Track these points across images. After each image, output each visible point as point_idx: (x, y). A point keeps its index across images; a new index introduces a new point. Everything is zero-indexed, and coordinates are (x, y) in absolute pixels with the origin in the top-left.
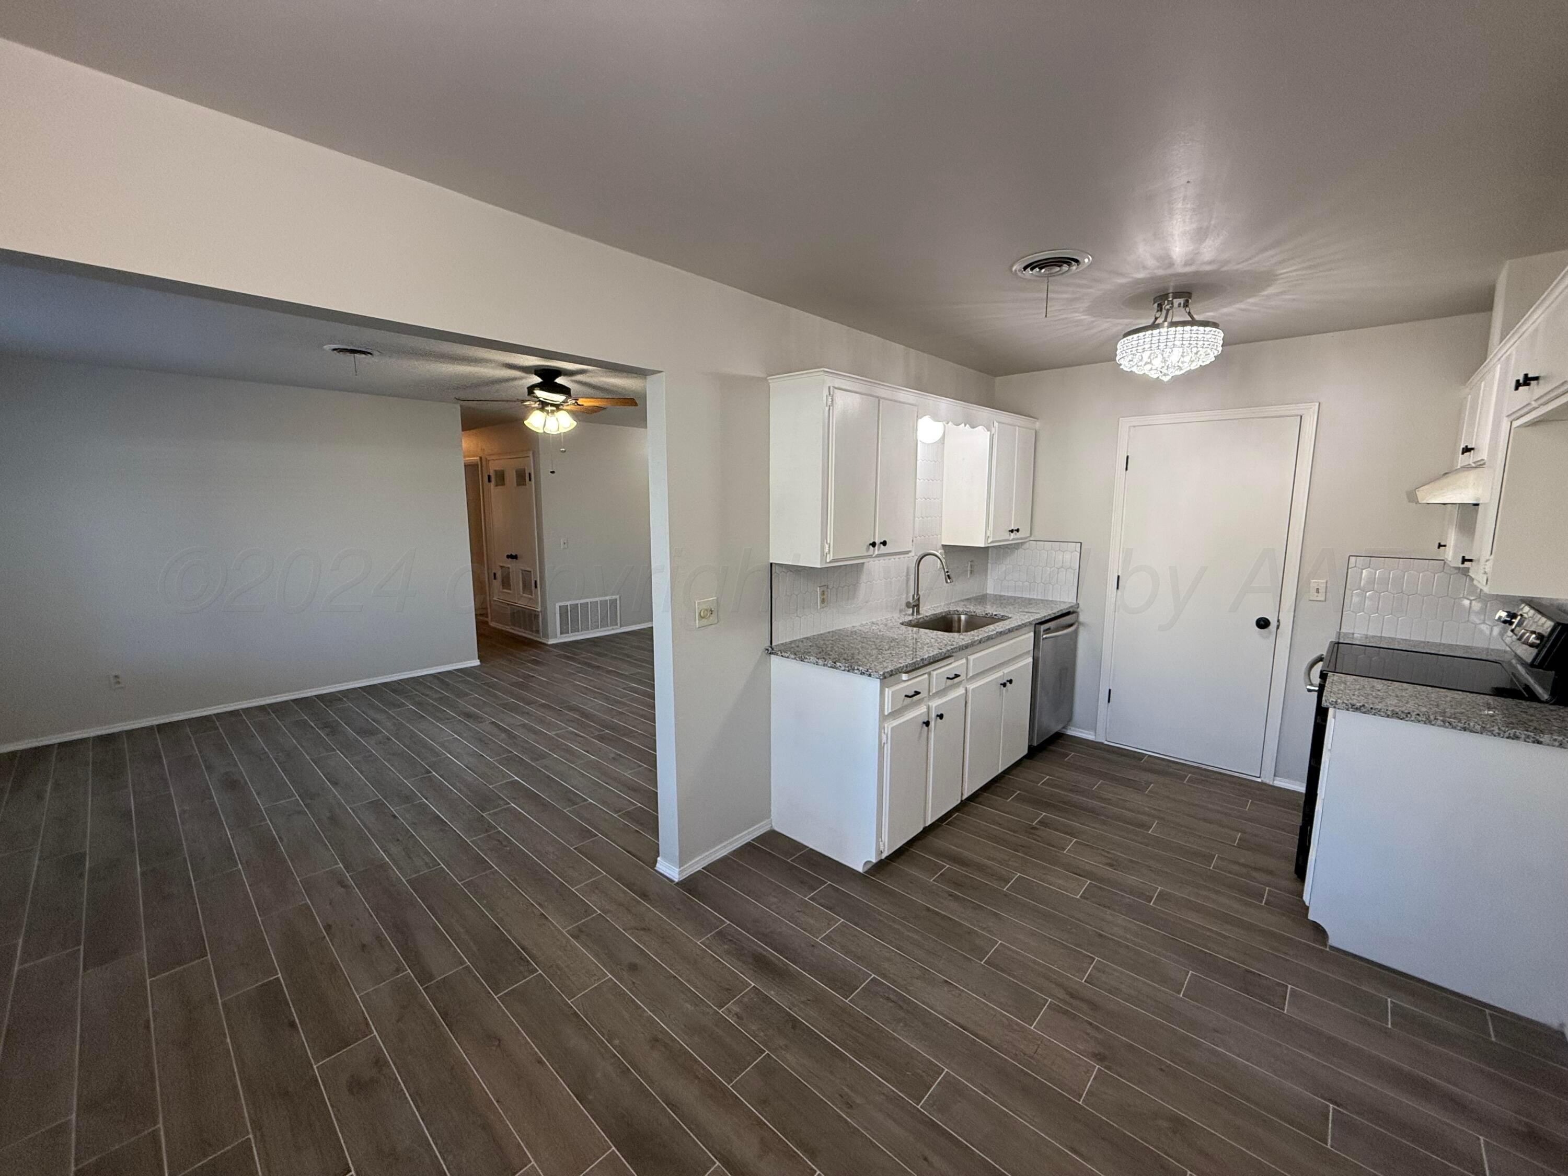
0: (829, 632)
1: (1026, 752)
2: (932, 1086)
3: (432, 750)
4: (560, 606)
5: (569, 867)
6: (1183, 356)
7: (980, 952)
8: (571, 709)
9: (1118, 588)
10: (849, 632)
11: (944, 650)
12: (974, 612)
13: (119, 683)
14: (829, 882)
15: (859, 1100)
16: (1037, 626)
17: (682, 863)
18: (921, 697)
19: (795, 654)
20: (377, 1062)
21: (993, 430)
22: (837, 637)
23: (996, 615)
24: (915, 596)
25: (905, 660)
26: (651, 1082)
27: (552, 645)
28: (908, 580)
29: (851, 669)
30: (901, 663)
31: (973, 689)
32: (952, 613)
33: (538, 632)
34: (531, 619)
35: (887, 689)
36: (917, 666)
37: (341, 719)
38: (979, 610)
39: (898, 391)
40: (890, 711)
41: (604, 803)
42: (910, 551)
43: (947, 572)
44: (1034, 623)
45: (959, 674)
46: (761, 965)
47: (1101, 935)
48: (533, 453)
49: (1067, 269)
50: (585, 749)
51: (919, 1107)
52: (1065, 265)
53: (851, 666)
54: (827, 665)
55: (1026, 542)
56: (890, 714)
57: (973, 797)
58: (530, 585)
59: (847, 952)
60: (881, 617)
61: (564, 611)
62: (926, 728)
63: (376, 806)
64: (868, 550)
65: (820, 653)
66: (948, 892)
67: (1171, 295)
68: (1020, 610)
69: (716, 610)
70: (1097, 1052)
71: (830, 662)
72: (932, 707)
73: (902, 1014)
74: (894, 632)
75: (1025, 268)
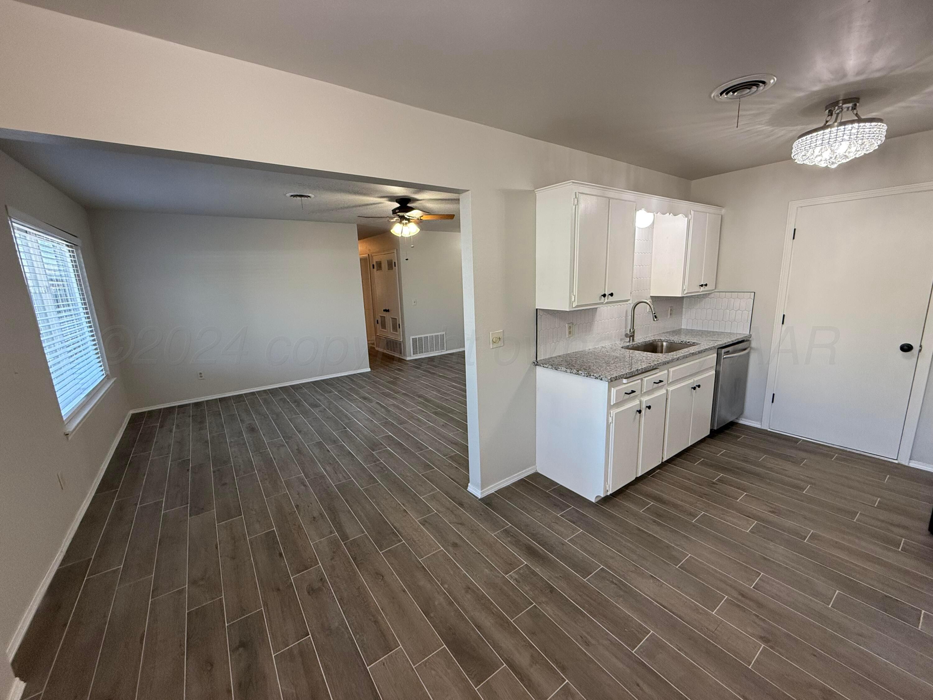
0: (573, 353)
1: (708, 433)
2: (642, 641)
3: (346, 416)
4: (412, 339)
5: (419, 485)
6: (850, 148)
7: (676, 560)
8: (420, 396)
9: (783, 323)
10: (587, 352)
11: (652, 364)
12: (673, 340)
13: (201, 377)
14: (573, 507)
15: (593, 642)
16: (719, 349)
17: (483, 487)
18: (636, 395)
19: (552, 366)
20: (321, 580)
21: (690, 217)
22: (579, 355)
23: (689, 342)
24: (632, 330)
25: (626, 370)
26: (466, 612)
27: (409, 361)
28: (626, 320)
29: (589, 375)
30: (622, 372)
31: (671, 391)
32: (657, 341)
33: (401, 353)
34: (397, 345)
35: (613, 388)
36: (633, 374)
37: (302, 398)
38: (676, 339)
39: (622, 192)
40: (615, 402)
41: (438, 450)
42: (629, 300)
43: (654, 314)
44: (717, 347)
45: (662, 380)
46: (531, 552)
47: (765, 559)
48: (397, 250)
49: (756, 90)
50: (427, 419)
51: (633, 652)
52: (755, 87)
53: (589, 374)
54: (572, 372)
55: (712, 293)
56: (614, 404)
57: (670, 461)
58: (396, 326)
59: (585, 550)
60: (607, 344)
61: (414, 340)
62: (639, 414)
63: (319, 445)
64: (600, 299)
65: (568, 365)
66: (652, 519)
67: (841, 102)
68: (707, 339)
69: (502, 338)
70: (762, 635)
71: (575, 370)
72: (643, 401)
73: (622, 593)
74: (617, 353)
75: (721, 94)
